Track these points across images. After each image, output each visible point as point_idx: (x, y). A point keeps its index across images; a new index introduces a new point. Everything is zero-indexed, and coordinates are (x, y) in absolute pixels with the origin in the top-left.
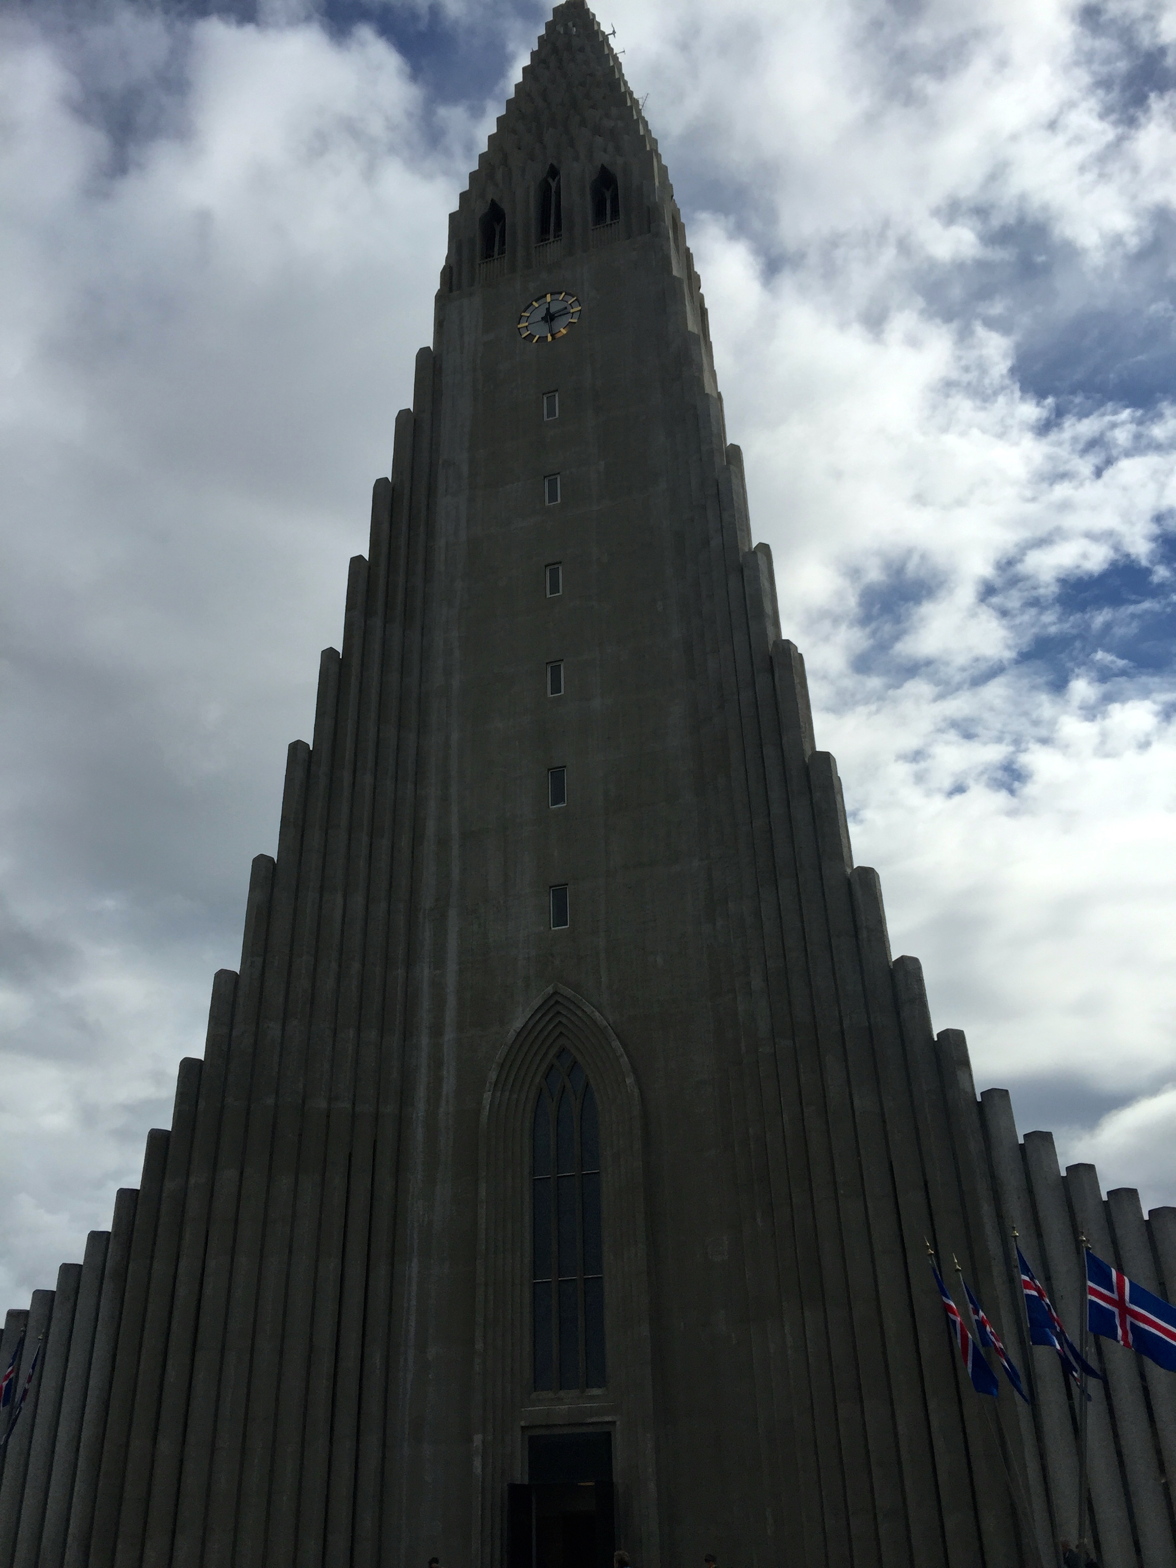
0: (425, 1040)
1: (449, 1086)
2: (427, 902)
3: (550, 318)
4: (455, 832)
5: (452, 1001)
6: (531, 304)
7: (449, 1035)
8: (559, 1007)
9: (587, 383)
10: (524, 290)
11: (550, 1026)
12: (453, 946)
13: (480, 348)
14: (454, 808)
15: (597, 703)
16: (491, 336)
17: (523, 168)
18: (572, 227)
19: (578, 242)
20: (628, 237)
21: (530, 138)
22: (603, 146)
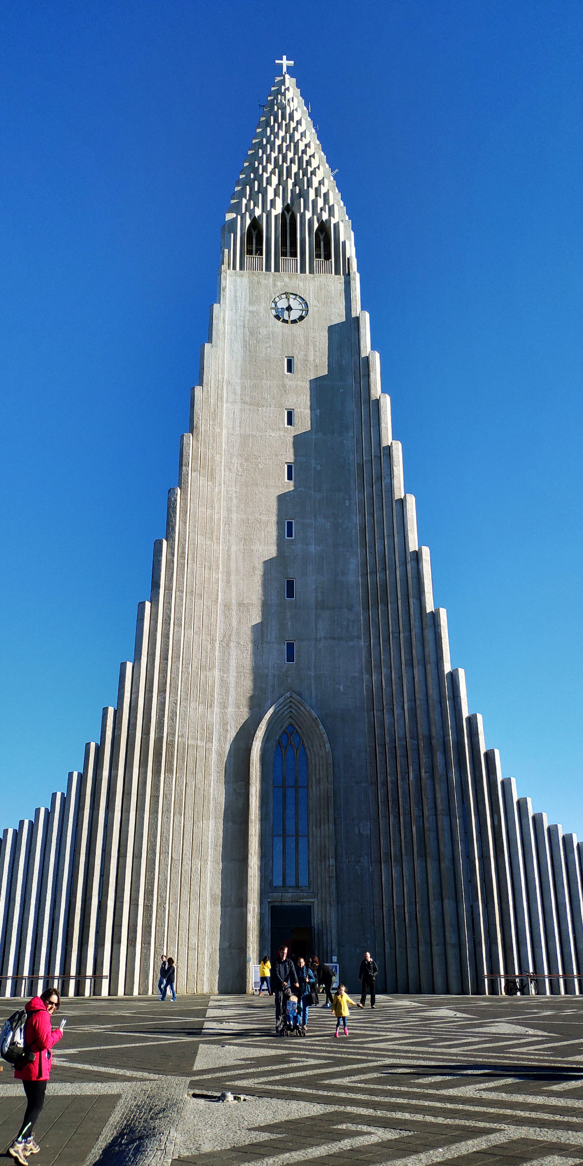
0: (216, 709)
1: (231, 735)
3: (289, 309)
4: (233, 601)
5: (232, 691)
6: (279, 296)
8: (292, 704)
9: (311, 358)
10: (275, 285)
11: (286, 713)
12: (233, 662)
13: (248, 314)
14: (234, 589)
15: (312, 548)
16: (254, 308)
17: (273, 201)
18: (303, 253)
19: (307, 265)
20: (336, 273)
21: (274, 179)
22: (321, 206)
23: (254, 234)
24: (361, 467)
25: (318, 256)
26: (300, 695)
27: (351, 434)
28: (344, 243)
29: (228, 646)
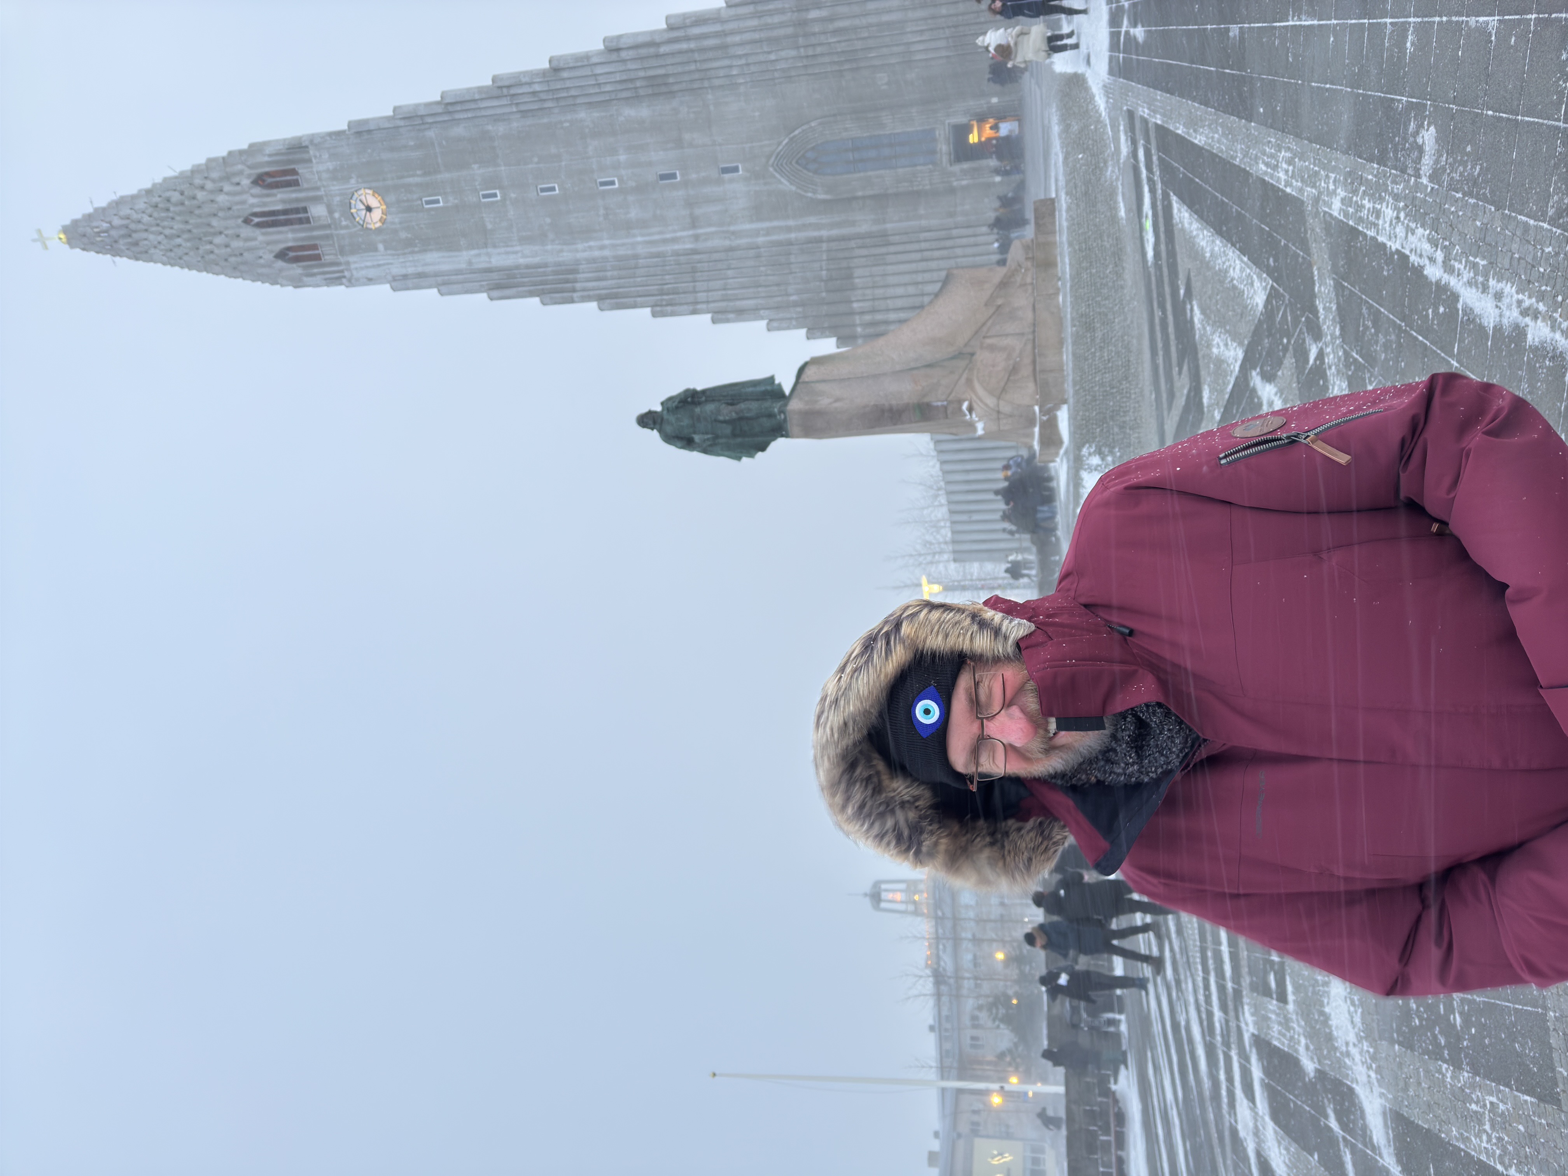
0: (793, 236)
1: (812, 219)
2: (727, 243)
3: (369, 209)
4: (691, 232)
5: (776, 223)
6: (358, 222)
7: (791, 223)
8: (779, 165)
9: (418, 180)
10: (347, 227)
11: (787, 168)
12: (747, 226)
13: (389, 252)
14: (679, 234)
15: (622, 158)
16: (381, 247)
17: (247, 240)
18: (297, 200)
19: (311, 194)
20: (310, 161)
21: (218, 240)
22: (232, 184)
23: (292, 254)
24: (524, 113)
25: (296, 183)
26: (769, 157)
27: (490, 128)
28: (270, 155)
29: (733, 233)
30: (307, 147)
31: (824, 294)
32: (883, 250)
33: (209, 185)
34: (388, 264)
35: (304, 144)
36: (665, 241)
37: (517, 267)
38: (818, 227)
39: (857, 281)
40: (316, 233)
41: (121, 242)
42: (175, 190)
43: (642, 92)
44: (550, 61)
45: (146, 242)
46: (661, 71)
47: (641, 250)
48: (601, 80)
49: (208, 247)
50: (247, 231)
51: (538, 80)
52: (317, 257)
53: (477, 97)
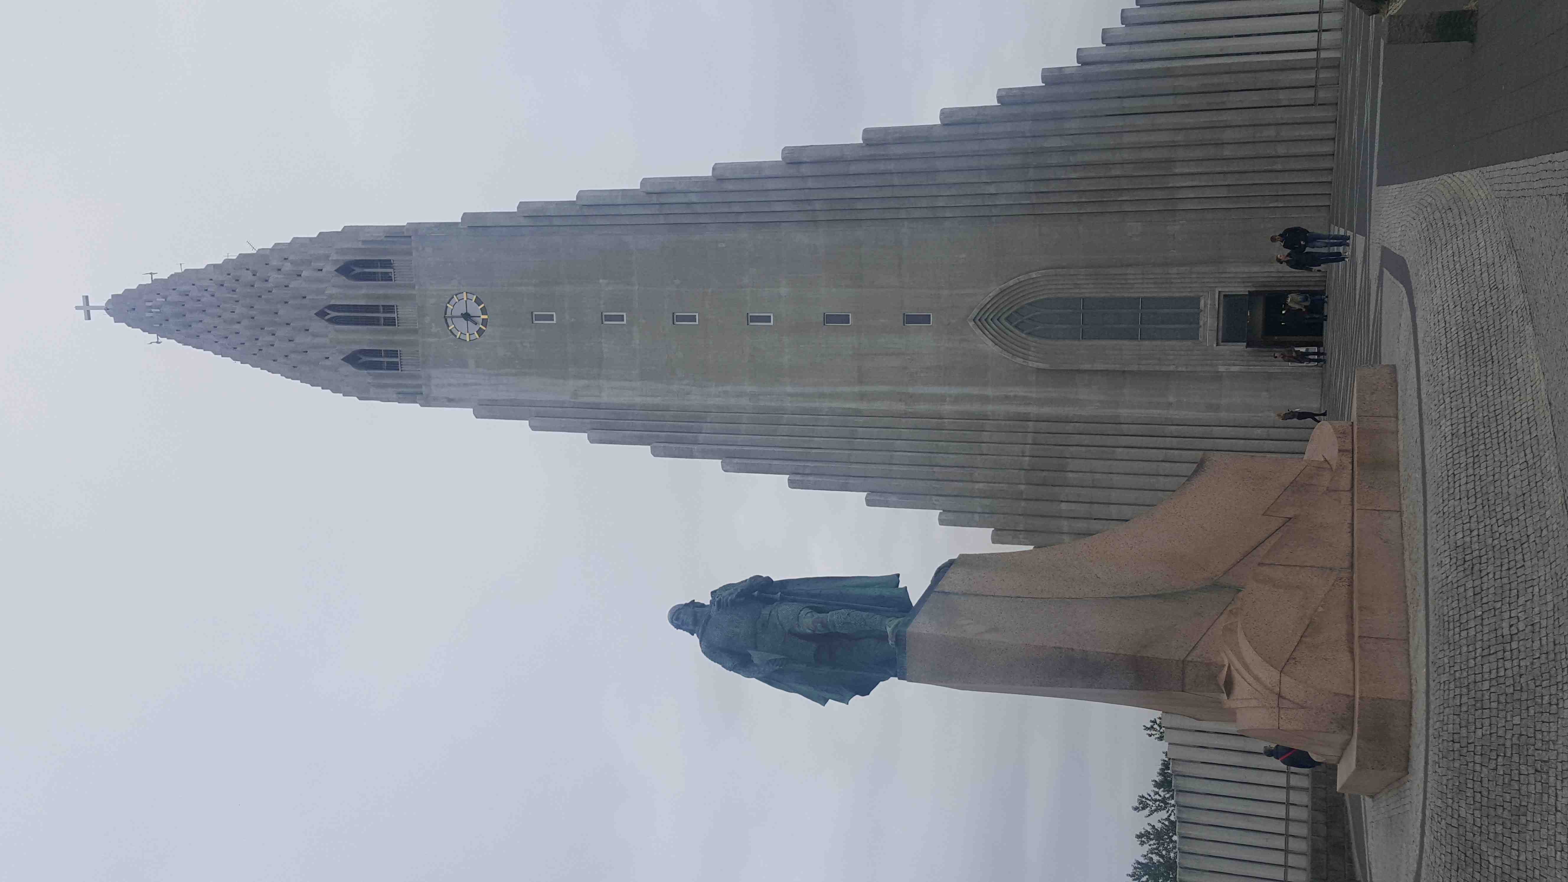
0: (990, 408)
1: (1020, 391)
2: (903, 407)
3: (467, 316)
4: (857, 389)
5: (969, 390)
6: (451, 330)
7: (989, 392)
8: (983, 320)
10: (436, 335)
11: (993, 325)
12: (931, 390)
13: (480, 370)
14: (841, 389)
15: (783, 291)
16: (471, 362)
17: (315, 335)
18: (386, 297)
19: (403, 292)
20: (410, 254)
21: (282, 332)
22: (315, 270)
23: (365, 359)
24: (674, 226)
25: (388, 277)
26: (969, 310)
27: (628, 238)
28: (364, 242)
29: (911, 396)
30: (410, 237)
31: (1022, 487)
32: (1110, 441)
33: (287, 267)
34: (476, 384)
35: (405, 234)
36: (822, 396)
37: (631, 407)
38: (1026, 401)
39: (1070, 475)
40: (397, 338)
41: (171, 320)
42: (247, 269)
43: (821, 216)
44: (714, 169)
45: (200, 325)
46: (848, 194)
47: (788, 404)
48: (774, 196)
49: (271, 338)
50: (319, 325)
51: (696, 189)
52: (394, 366)
53: (619, 201)
